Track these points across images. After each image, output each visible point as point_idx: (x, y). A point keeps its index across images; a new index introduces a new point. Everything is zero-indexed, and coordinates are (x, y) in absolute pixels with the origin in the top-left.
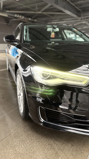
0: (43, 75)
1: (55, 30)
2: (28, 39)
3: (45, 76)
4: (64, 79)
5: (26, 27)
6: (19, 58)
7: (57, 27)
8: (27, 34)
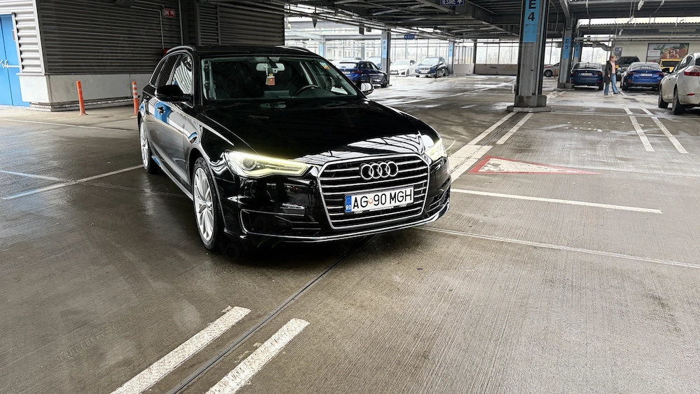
0: (245, 164)
1: (274, 69)
2: (212, 95)
3: (249, 166)
4: (275, 168)
5: (206, 63)
6: (199, 139)
7: (280, 62)
8: (209, 84)
